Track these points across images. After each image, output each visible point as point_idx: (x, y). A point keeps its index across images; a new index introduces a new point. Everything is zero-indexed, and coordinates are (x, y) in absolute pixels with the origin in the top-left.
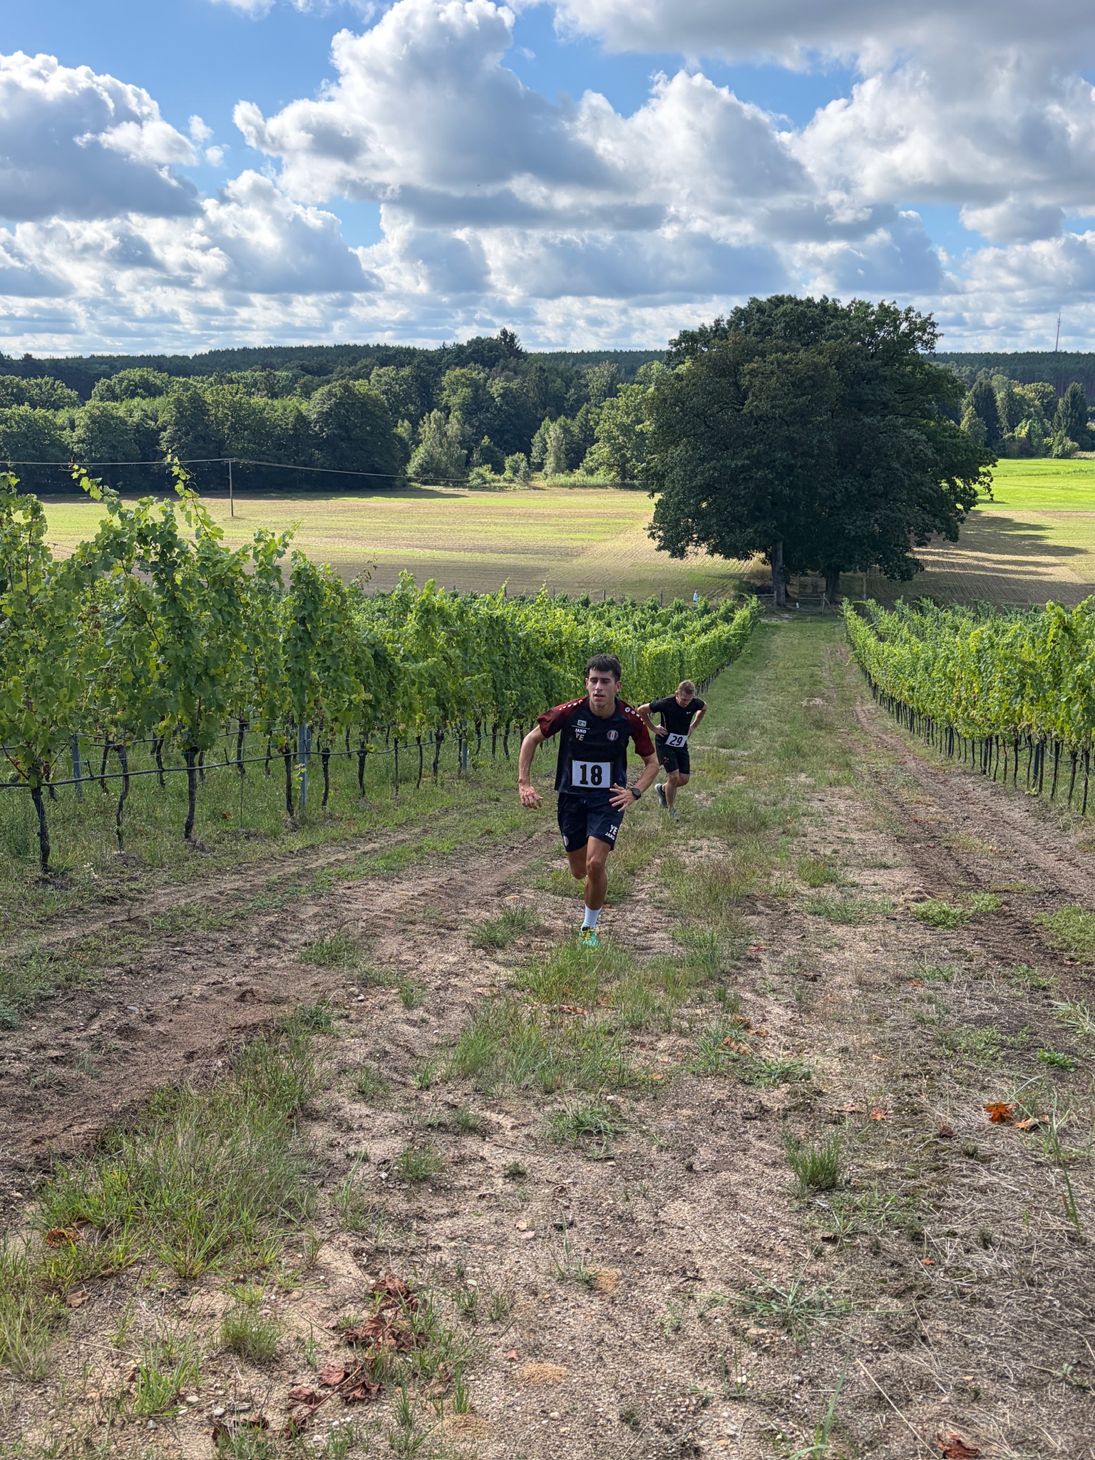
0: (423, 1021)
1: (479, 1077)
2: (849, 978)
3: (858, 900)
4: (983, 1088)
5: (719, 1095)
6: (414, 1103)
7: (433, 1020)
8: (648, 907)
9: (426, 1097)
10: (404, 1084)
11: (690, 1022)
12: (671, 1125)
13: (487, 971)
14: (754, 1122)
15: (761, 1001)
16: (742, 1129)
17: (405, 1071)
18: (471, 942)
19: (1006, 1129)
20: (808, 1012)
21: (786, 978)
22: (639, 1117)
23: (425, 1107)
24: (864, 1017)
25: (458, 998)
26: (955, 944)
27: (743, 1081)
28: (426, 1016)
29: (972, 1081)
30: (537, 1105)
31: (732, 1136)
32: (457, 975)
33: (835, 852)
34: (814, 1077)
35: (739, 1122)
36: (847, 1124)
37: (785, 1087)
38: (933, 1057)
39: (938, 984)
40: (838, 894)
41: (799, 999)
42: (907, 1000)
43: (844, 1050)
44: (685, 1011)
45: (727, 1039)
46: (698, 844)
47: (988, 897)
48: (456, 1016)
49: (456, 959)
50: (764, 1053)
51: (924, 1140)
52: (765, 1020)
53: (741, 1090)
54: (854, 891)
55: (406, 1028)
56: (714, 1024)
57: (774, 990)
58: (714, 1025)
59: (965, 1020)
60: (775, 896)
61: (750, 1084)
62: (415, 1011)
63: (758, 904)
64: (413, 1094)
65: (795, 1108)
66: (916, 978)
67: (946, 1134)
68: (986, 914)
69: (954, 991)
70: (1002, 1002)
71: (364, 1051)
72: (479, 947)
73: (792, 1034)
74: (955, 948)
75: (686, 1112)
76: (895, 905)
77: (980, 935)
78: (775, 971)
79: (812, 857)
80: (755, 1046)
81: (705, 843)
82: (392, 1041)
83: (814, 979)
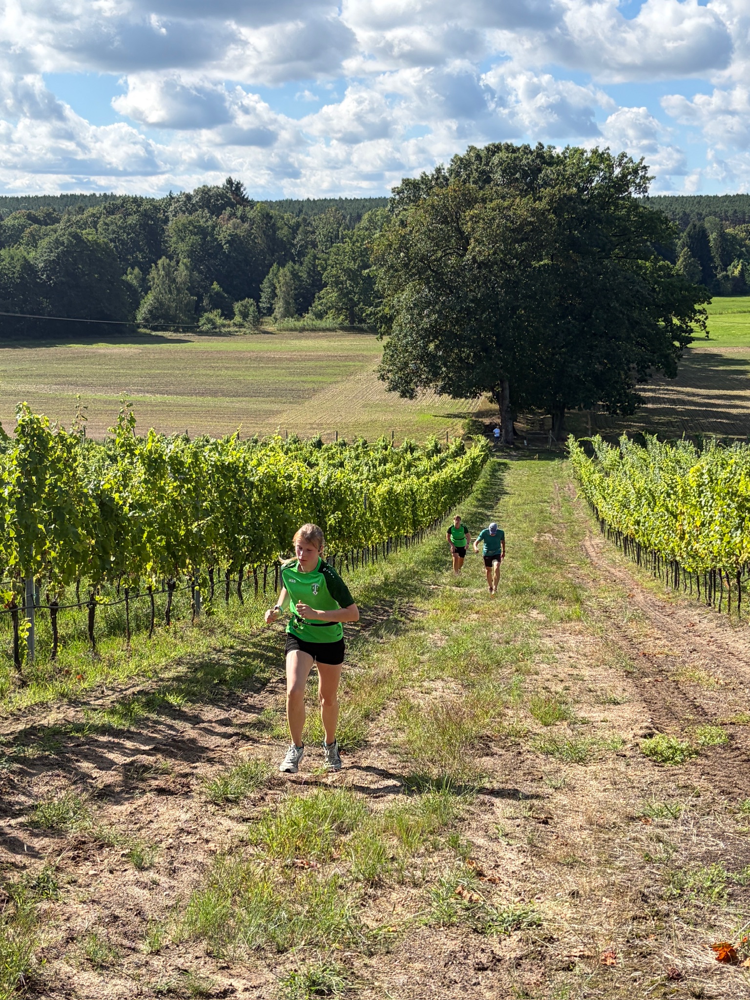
0: (154, 882)
1: (211, 938)
2: (580, 820)
3: (589, 738)
4: (711, 927)
5: (452, 945)
6: (144, 971)
7: (163, 880)
8: (384, 753)
9: (157, 963)
10: (134, 950)
11: (423, 871)
12: (403, 979)
13: (220, 827)
14: (486, 973)
15: (494, 846)
16: (474, 981)
17: (135, 936)
18: (203, 797)
19: (732, 968)
20: (538, 855)
21: (518, 821)
22: (372, 973)
23: (154, 973)
24: (594, 859)
25: (189, 857)
26: (682, 780)
27: (475, 930)
28: (156, 877)
29: (699, 920)
30: (269, 966)
31: (464, 988)
32: (189, 833)
33: (566, 688)
34: (545, 924)
35: (472, 972)
36: (577, 970)
37: (517, 935)
38: (661, 897)
39: (666, 822)
40: (569, 731)
41: (531, 843)
42: (635, 839)
43: (574, 894)
44: (418, 861)
45: (459, 889)
46: (433, 685)
47: (714, 730)
48: (187, 876)
49: (189, 815)
50: (496, 900)
51: (652, 983)
52: (498, 866)
53: (474, 940)
54: (584, 728)
55: (137, 891)
56: (447, 872)
57: (506, 835)
58: (447, 875)
59: (692, 857)
60: (508, 736)
61: (482, 933)
62: (145, 873)
63: (492, 744)
64: (143, 958)
65: (526, 957)
66: (645, 818)
67: (675, 977)
68: (713, 748)
69: (681, 828)
70: (728, 838)
71: (92, 917)
72: (210, 802)
73: (525, 880)
74: (681, 783)
75: (418, 965)
76: (624, 742)
77: (707, 770)
78: (508, 815)
79: (543, 695)
80: (487, 894)
81: (439, 684)
82: (122, 905)
83: (545, 822)
